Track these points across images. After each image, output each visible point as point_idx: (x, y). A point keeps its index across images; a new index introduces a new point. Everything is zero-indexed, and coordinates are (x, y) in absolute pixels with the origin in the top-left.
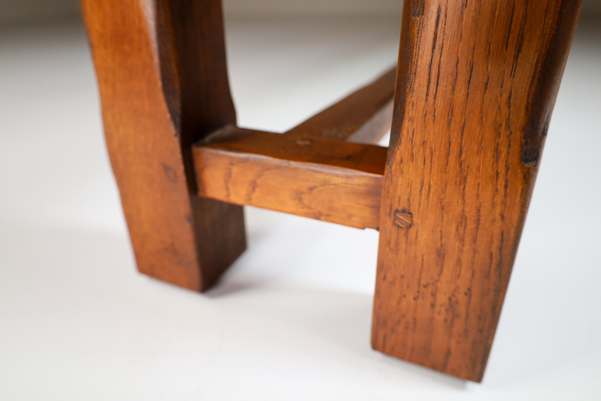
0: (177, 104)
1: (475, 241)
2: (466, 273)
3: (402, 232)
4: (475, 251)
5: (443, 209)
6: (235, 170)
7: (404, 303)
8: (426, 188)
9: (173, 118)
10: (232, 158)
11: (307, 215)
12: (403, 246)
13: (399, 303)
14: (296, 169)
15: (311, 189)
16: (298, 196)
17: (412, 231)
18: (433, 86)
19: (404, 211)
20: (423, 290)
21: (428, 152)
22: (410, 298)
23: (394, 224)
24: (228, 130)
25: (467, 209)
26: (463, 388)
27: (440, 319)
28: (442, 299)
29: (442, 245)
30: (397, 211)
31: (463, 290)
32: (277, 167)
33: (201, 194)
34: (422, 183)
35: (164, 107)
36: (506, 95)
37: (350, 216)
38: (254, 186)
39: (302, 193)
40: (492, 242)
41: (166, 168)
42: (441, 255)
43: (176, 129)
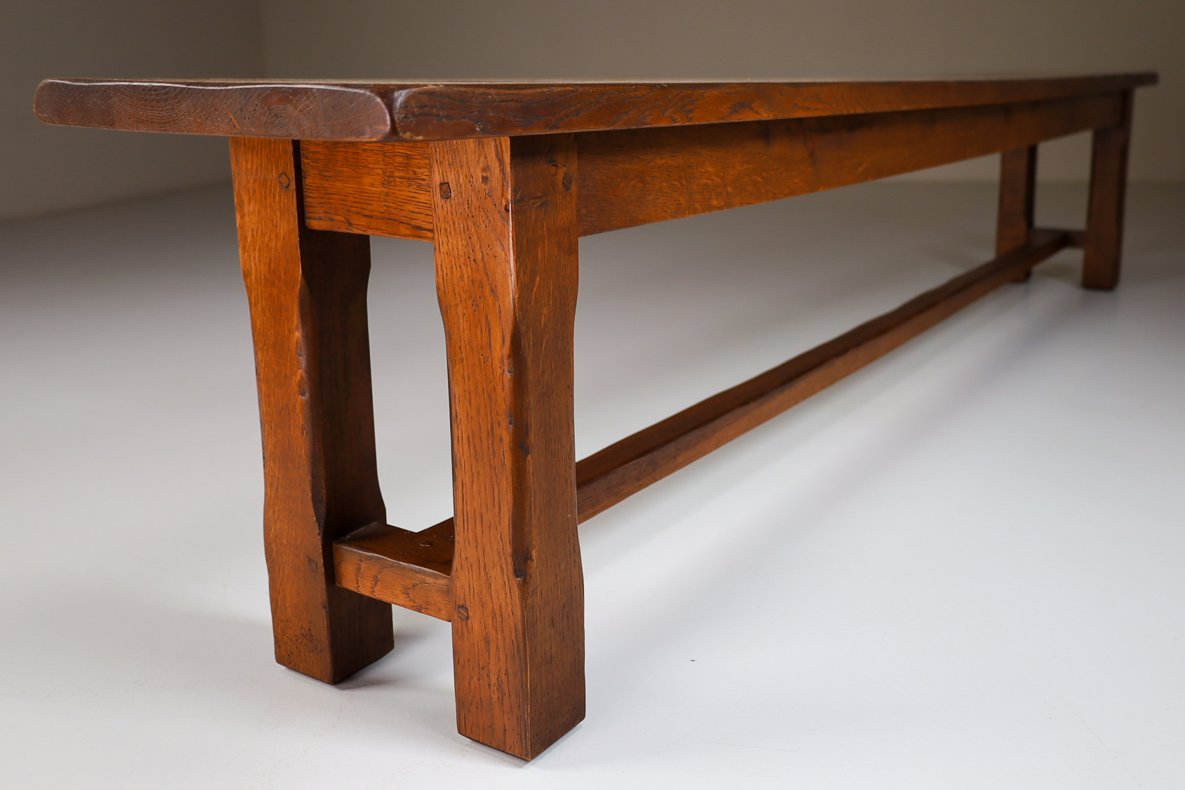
0: (323, 510)
1: (503, 631)
2: (503, 657)
3: (464, 623)
4: (504, 639)
5: (483, 606)
6: (363, 565)
7: (472, 684)
8: (472, 590)
9: (318, 520)
10: (361, 554)
11: (412, 608)
12: (466, 634)
13: (469, 684)
14: (404, 568)
15: (414, 586)
16: (406, 591)
17: (469, 621)
18: (466, 523)
19: (463, 606)
20: (482, 672)
21: (469, 564)
22: (475, 679)
23: (459, 616)
24: (374, 525)
25: (495, 607)
26: (521, 767)
27: (495, 697)
28: (494, 679)
29: (486, 634)
30: (459, 606)
31: (503, 671)
32: (392, 566)
33: (337, 584)
34: (469, 586)
35: (312, 512)
36: (499, 535)
37: (440, 610)
38: (376, 580)
39: (408, 589)
40: (511, 632)
41: (309, 559)
42: (487, 641)
43: (319, 529)
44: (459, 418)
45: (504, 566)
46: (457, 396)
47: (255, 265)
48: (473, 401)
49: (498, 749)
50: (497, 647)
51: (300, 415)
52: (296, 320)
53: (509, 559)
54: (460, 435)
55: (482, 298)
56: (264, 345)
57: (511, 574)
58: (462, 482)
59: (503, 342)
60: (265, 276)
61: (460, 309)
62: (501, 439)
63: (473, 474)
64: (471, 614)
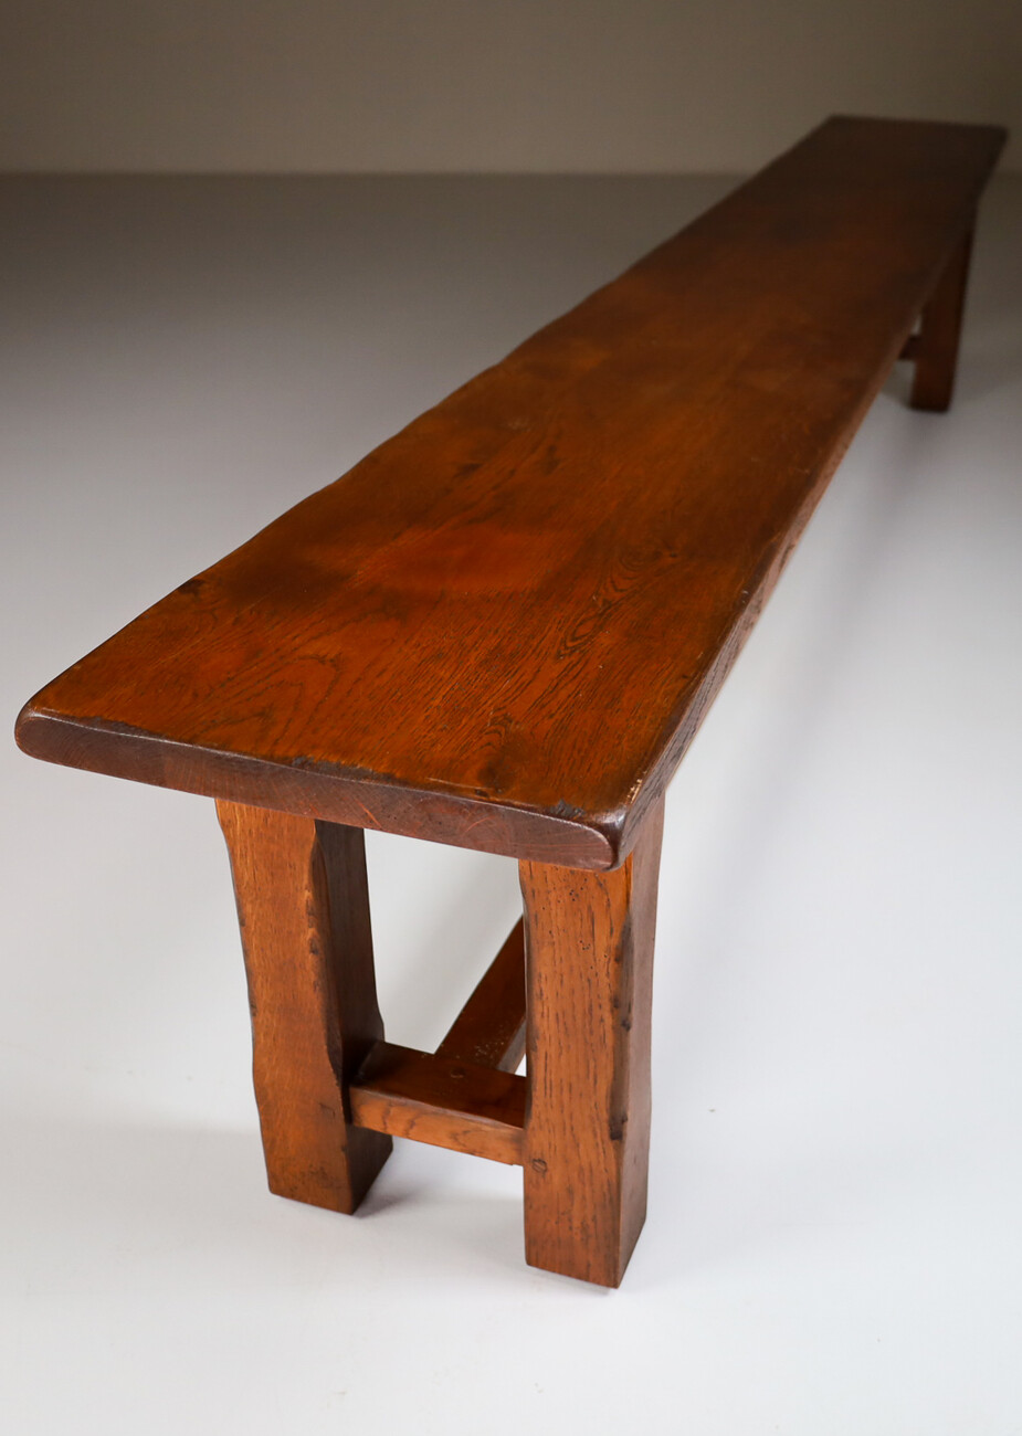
0: (339, 1061)
1: (592, 1185)
2: (590, 1206)
4: (593, 1191)
5: (566, 1160)
6: (394, 1110)
7: (549, 1226)
8: (553, 1149)
9: (335, 1071)
10: (391, 1101)
11: (463, 1151)
13: (544, 1226)
14: (452, 1117)
15: (466, 1132)
16: (454, 1137)
17: (548, 1174)
19: (540, 1161)
20: (562, 1217)
21: (551, 1126)
22: (553, 1222)
23: (534, 1169)
24: (378, 1049)
25: (583, 1164)
26: (605, 1294)
27: (578, 1238)
28: (577, 1224)
29: (570, 1186)
30: (535, 1160)
31: (590, 1217)
33: (356, 1124)
34: (550, 1144)
35: (327, 1063)
37: (500, 1155)
38: (413, 1124)
39: (457, 1134)
41: (323, 1106)
42: (570, 1192)
43: (337, 1078)
44: (545, 997)
45: (598, 1131)
46: (543, 976)
47: (242, 816)
48: (565, 982)
49: (579, 1277)
50: (584, 1198)
51: (312, 973)
52: (306, 878)
53: (605, 1125)
54: (545, 1011)
55: (585, 889)
56: (256, 899)
57: (607, 1137)
58: (546, 1054)
59: (611, 932)
60: (258, 829)
61: (552, 897)
62: (602, 1020)
63: (561, 1048)
64: (549, 1167)
